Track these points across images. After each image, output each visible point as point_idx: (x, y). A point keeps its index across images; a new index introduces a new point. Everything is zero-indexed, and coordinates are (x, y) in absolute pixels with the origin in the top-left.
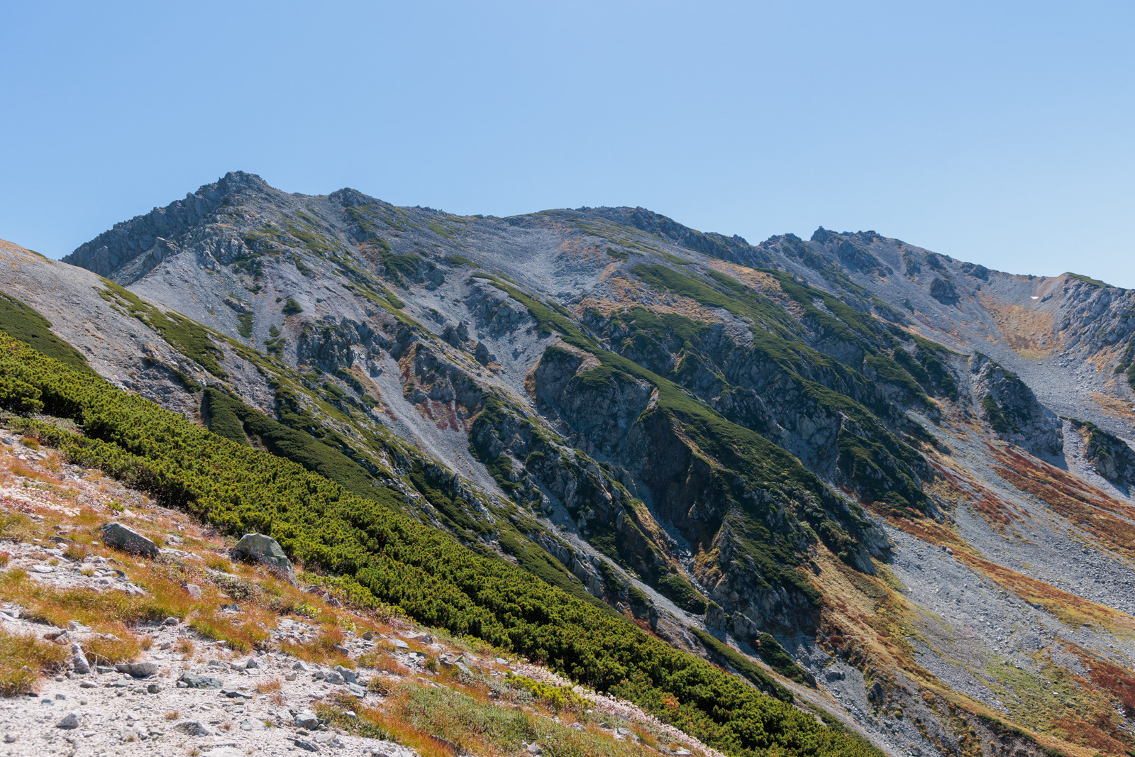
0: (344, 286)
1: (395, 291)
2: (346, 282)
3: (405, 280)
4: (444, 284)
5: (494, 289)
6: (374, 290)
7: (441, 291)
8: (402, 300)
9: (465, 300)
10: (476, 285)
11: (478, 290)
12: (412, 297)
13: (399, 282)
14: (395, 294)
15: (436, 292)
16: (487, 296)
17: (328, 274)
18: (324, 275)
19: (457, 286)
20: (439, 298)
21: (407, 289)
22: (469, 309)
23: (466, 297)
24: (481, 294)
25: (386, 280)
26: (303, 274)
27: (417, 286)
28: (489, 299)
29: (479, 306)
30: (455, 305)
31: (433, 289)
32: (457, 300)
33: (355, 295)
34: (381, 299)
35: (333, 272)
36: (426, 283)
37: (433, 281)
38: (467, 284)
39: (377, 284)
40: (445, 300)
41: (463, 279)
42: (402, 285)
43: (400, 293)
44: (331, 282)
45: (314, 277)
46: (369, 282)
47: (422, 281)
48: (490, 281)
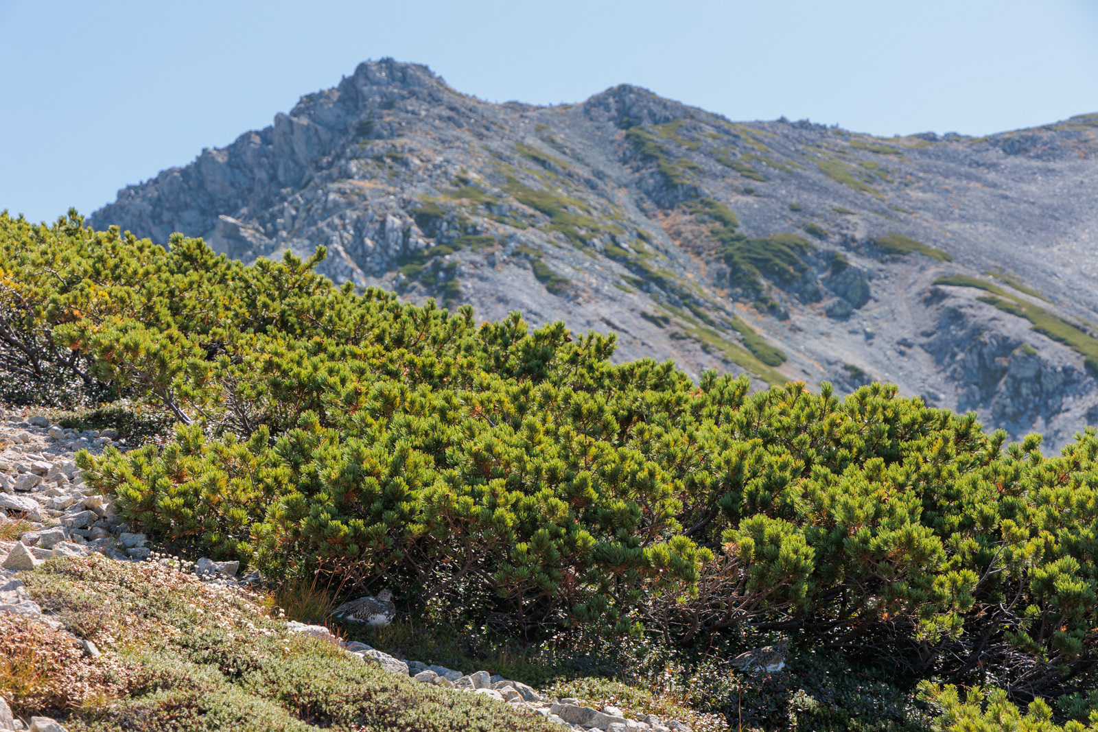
0: (644, 315)
1: (757, 323)
2: (650, 307)
3: (776, 296)
4: (871, 303)
5: (993, 312)
6: (711, 323)
7: (863, 319)
8: (776, 343)
9: (924, 340)
10: (949, 303)
11: (956, 316)
12: (799, 337)
13: (764, 301)
14: (759, 331)
15: (853, 323)
16: (978, 330)
17: (606, 288)
18: (597, 291)
19: (903, 308)
20: (861, 338)
21: (784, 317)
22: (939, 362)
23: (926, 334)
24: (963, 326)
25: (735, 300)
26: (550, 290)
27: (807, 309)
28: (985, 337)
29: (960, 356)
30: (902, 353)
31: (845, 317)
32: (904, 342)
33: (673, 336)
34: (731, 344)
35: (617, 284)
36: (828, 302)
37: (844, 295)
38: (928, 302)
39: (719, 308)
40: (876, 341)
41: (915, 289)
42: (773, 309)
43: (768, 328)
44: (616, 307)
45: (577, 296)
46: (697, 303)
47: (816, 297)
48: (981, 293)
